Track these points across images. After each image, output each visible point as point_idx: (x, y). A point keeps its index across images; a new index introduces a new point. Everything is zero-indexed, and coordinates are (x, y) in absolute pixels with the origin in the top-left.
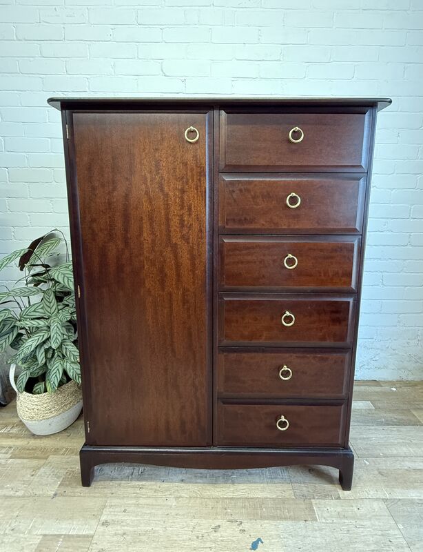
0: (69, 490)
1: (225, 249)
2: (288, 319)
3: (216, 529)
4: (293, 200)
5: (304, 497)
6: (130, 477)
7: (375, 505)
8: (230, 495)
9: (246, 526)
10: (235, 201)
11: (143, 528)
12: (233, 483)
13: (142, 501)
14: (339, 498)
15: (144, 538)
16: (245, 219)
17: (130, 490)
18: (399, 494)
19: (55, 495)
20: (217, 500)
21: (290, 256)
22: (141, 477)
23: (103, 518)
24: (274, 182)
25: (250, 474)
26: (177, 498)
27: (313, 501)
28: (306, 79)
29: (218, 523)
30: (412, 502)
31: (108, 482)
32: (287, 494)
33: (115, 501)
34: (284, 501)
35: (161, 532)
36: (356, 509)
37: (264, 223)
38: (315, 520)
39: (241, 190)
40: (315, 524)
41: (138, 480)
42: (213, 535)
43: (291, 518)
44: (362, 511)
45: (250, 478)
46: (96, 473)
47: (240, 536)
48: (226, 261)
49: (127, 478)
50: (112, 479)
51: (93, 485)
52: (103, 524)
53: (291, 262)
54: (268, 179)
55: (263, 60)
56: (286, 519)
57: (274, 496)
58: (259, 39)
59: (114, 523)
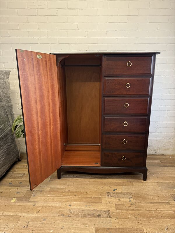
0: (53, 180)
1: (105, 101)
2: (126, 124)
3: (102, 187)
4: (128, 85)
5: (131, 182)
6: (73, 177)
7: (153, 184)
8: (107, 181)
9: (111, 187)
10: (109, 85)
11: (80, 187)
12: (107, 179)
13: (78, 182)
14: (142, 182)
15: (81, 189)
16: (112, 92)
17: (74, 180)
18: (162, 181)
19: (50, 181)
20: (102, 182)
21: (126, 103)
22: (76, 177)
23: (67, 185)
24: (122, 79)
25: (113, 177)
26: (89, 182)
27: (133, 183)
28: (137, 30)
29: (103, 186)
30: (166, 183)
31: (65, 179)
32: (125, 181)
33: (69, 182)
34: (124, 182)
35: (86, 187)
36: (147, 184)
37: (118, 93)
38: (134, 186)
39: (111, 82)
40: (133, 187)
41: (75, 178)
42: (102, 188)
43: (126, 186)
44: (149, 185)
45: (113, 178)
46: (61, 176)
47: (110, 189)
48: (106, 105)
49: (72, 177)
50: (67, 178)
51: (61, 179)
52: (67, 186)
53: (127, 105)
54: (120, 79)
55: (120, 23)
56: (124, 186)
57: (121, 182)
58: (118, 14)
59: (71, 186)
